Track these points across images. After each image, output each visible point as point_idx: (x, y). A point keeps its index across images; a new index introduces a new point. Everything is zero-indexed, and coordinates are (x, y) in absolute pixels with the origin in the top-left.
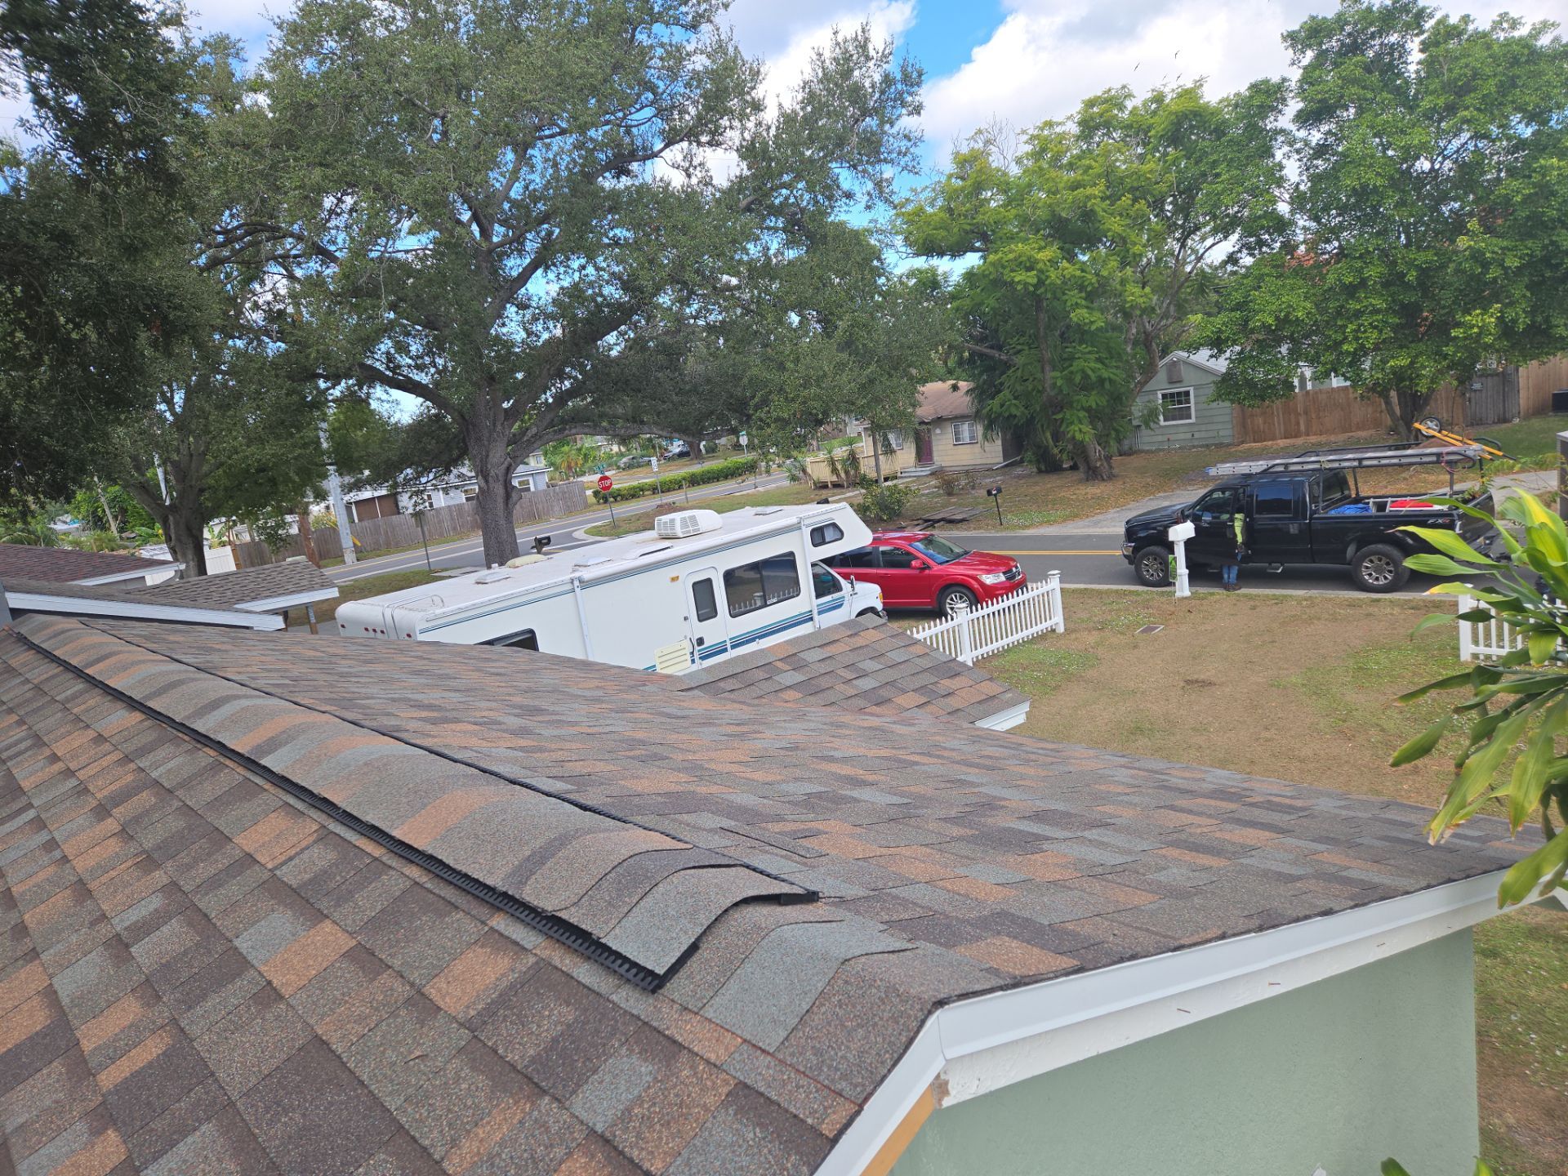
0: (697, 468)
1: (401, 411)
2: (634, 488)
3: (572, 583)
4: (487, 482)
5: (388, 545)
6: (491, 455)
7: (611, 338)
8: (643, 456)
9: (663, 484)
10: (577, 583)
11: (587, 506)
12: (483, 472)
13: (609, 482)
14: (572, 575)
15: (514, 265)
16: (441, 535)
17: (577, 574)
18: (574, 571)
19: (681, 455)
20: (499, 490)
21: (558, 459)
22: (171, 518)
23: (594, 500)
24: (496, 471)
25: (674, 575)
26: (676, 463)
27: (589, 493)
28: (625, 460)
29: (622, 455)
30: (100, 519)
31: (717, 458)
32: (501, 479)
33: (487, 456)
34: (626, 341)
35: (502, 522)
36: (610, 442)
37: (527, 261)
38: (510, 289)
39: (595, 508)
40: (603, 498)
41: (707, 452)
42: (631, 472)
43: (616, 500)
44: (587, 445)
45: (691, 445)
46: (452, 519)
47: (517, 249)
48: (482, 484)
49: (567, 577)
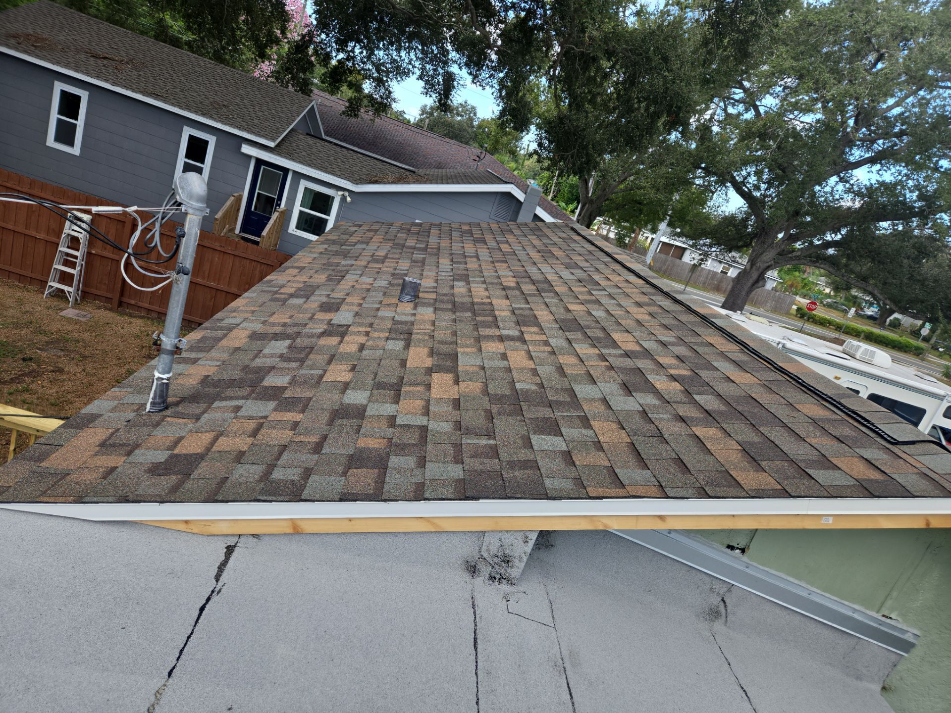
0: (877, 331)
1: (727, 206)
2: (826, 319)
3: (778, 344)
4: (751, 268)
6: (764, 254)
7: (885, 224)
9: (847, 327)
10: (781, 346)
11: (787, 313)
12: (752, 262)
13: (815, 307)
14: (781, 341)
15: (856, 154)
16: (695, 283)
17: (784, 341)
18: (783, 339)
19: (870, 317)
20: (755, 275)
21: (787, 277)
22: (587, 206)
23: (795, 313)
24: (760, 265)
25: (838, 376)
27: (795, 307)
28: (829, 300)
29: (828, 296)
30: (547, 189)
31: (895, 332)
32: (761, 270)
33: (762, 254)
34: (894, 230)
35: (744, 293)
36: (828, 284)
37: (867, 155)
38: (844, 167)
39: (792, 317)
40: (801, 314)
41: (890, 325)
42: (828, 310)
43: (808, 320)
44: (810, 279)
45: (881, 315)
46: (707, 278)
47: (866, 146)
48: (748, 267)
49: (778, 340)
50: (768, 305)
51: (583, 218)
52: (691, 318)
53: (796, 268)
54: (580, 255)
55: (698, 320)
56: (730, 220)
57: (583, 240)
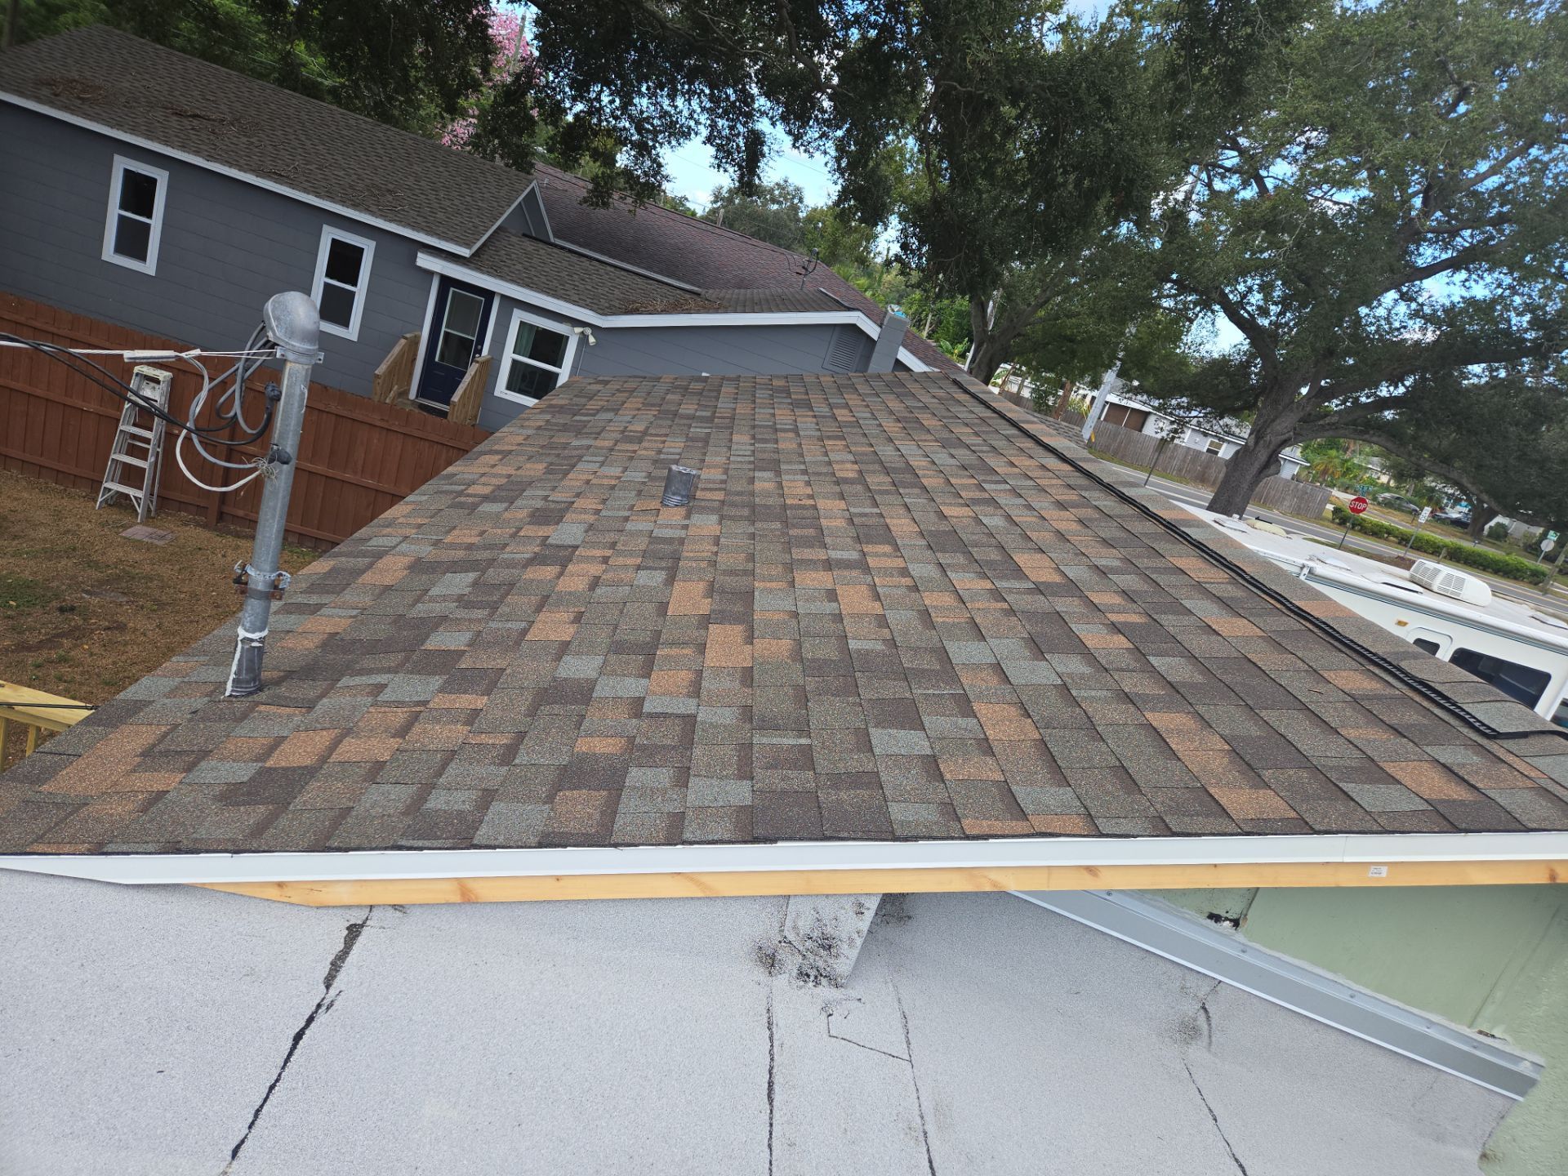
0: (1467, 545)
1: (1215, 343)
2: (1382, 526)
3: (1302, 568)
4: (1256, 443)
5: (1115, 454)
6: (1278, 421)
8: (1411, 502)
9: (1418, 539)
10: (1306, 571)
11: (1318, 518)
12: (1258, 433)
13: (1363, 506)
14: (1306, 562)
16: (1165, 470)
17: (1311, 564)
18: (1310, 559)
19: (1456, 523)
20: (1263, 456)
21: (1318, 460)
23: (1330, 516)
24: (1271, 438)
25: (1404, 619)
26: (1445, 527)
27: (1330, 507)
28: (1387, 495)
29: (1386, 488)
31: (1498, 547)
32: (1272, 447)
33: (1273, 421)
35: (1245, 486)
36: (1385, 469)
38: (1406, 276)
39: (1326, 523)
40: (1342, 518)
41: (1490, 535)
42: (1385, 510)
43: (1353, 528)
44: (1356, 461)
45: (1474, 520)
46: (1184, 461)
48: (1251, 443)
49: (1301, 561)
50: (1286, 503)
51: (979, 365)
52: (1150, 527)
53: (1332, 444)
54: (967, 425)
55: (1161, 529)
56: (1221, 366)
57: (972, 400)
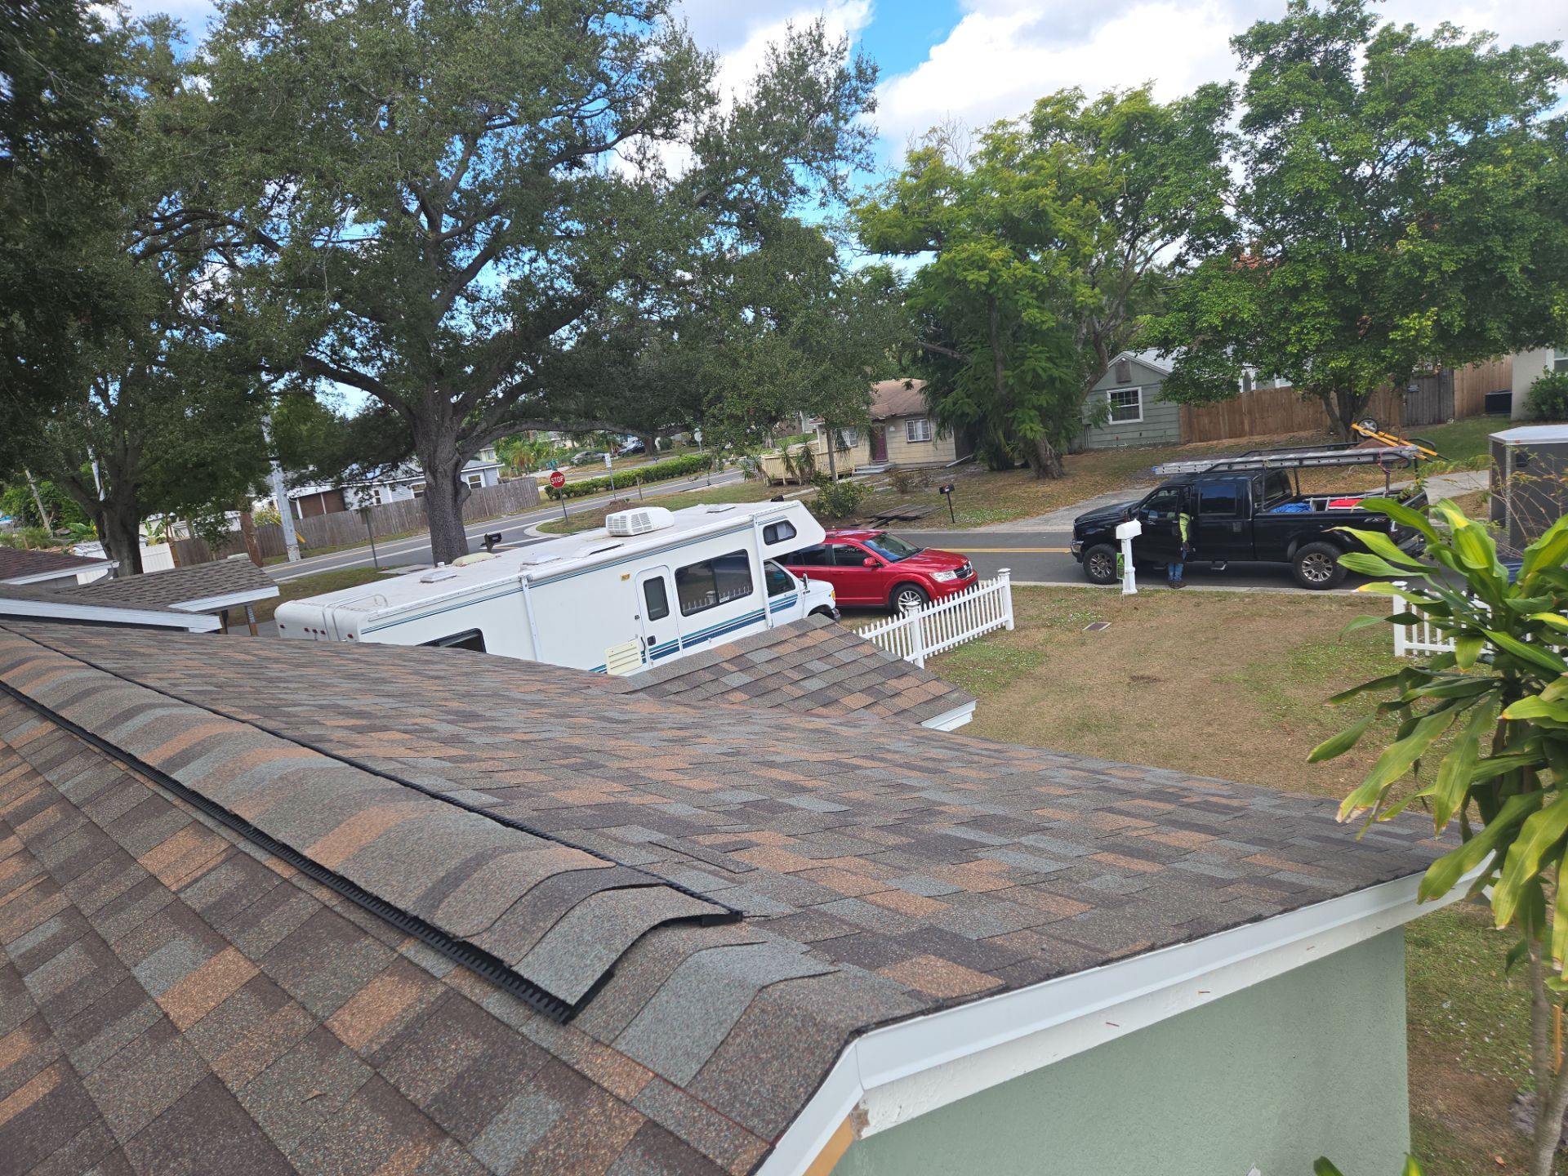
0: (651, 465)
1: (347, 404)
2: (587, 484)
3: (520, 581)
4: (435, 478)
5: (334, 542)
6: (439, 450)
7: (564, 332)
8: (597, 452)
9: (617, 480)
10: (525, 582)
12: (430, 468)
13: (561, 479)
14: (520, 574)
15: (463, 257)
16: (389, 531)
17: (525, 573)
18: (522, 570)
19: (636, 451)
20: (448, 486)
21: (510, 455)
22: (105, 514)
23: (547, 497)
24: (445, 467)
25: (625, 574)
26: (631, 458)
27: (541, 489)
28: (578, 456)
29: (574, 451)
30: (33, 515)
31: (672, 454)
32: (450, 474)
33: (435, 452)
34: (579, 335)
35: (451, 518)
36: (563, 438)
37: (477, 252)
38: (459, 281)
39: (547, 504)
40: (558, 492)
41: (662, 448)
42: (585, 468)
43: (569, 497)
44: (540, 441)
45: (645, 441)
46: (400, 515)
47: (466, 241)
48: (431, 480)
49: (516, 576)
53: (515, 437)
